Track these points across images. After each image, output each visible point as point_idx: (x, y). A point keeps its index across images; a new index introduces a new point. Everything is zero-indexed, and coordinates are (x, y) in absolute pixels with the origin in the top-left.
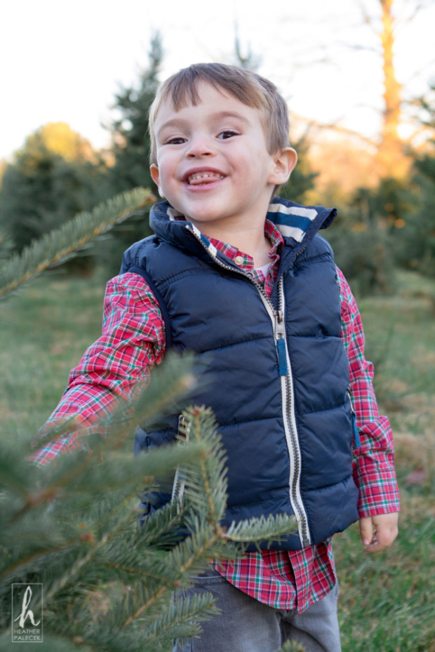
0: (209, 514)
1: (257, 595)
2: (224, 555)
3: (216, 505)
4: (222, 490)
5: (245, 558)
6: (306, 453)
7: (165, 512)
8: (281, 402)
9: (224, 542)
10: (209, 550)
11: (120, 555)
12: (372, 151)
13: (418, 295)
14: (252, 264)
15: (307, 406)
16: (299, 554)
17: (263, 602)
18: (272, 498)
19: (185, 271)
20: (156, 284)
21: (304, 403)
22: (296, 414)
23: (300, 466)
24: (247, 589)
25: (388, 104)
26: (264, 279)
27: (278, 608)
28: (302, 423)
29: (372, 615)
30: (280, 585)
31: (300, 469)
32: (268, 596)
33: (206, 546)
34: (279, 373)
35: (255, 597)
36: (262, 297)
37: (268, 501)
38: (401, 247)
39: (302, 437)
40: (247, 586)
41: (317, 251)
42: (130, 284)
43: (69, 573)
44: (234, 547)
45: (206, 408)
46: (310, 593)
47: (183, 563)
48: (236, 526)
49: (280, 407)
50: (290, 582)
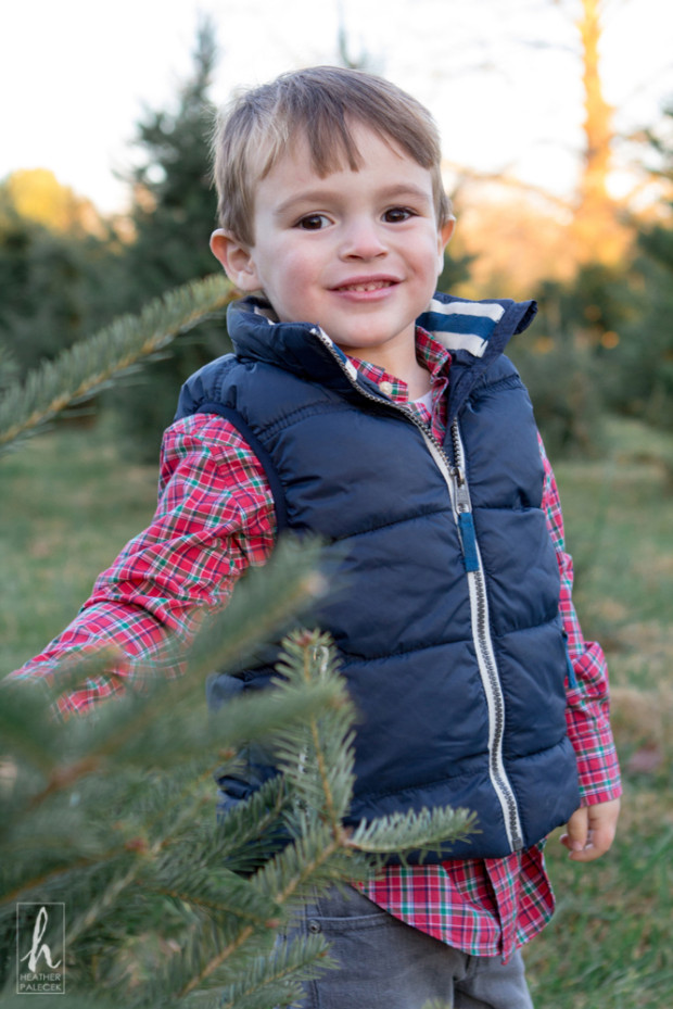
0: (325, 807)
1: (444, 935)
2: (347, 874)
3: (335, 793)
4: (346, 769)
5: (382, 878)
6: (511, 697)
7: (252, 805)
8: (470, 614)
9: (348, 853)
10: (324, 866)
11: (179, 876)
12: (563, 218)
13: (643, 459)
14: (405, 393)
15: (510, 621)
16: (501, 865)
17: (455, 945)
18: (463, 772)
19: (304, 408)
20: (256, 431)
21: (505, 615)
22: (492, 635)
23: (503, 718)
24: (428, 927)
25: (590, 141)
26: (430, 418)
27: (477, 955)
28: (503, 648)
29: (577, 988)
30: (478, 917)
31: (503, 723)
32: (462, 935)
33: (320, 860)
34: (465, 568)
35: (442, 939)
36: (431, 446)
37: (458, 778)
38: (613, 379)
39: (503, 670)
40: (428, 921)
41: (501, 372)
42: (207, 434)
43: (100, 903)
44: (363, 860)
45: (322, 633)
46: (516, 930)
47: (281, 887)
48: (368, 826)
49: (468, 624)
50: (488, 912)
